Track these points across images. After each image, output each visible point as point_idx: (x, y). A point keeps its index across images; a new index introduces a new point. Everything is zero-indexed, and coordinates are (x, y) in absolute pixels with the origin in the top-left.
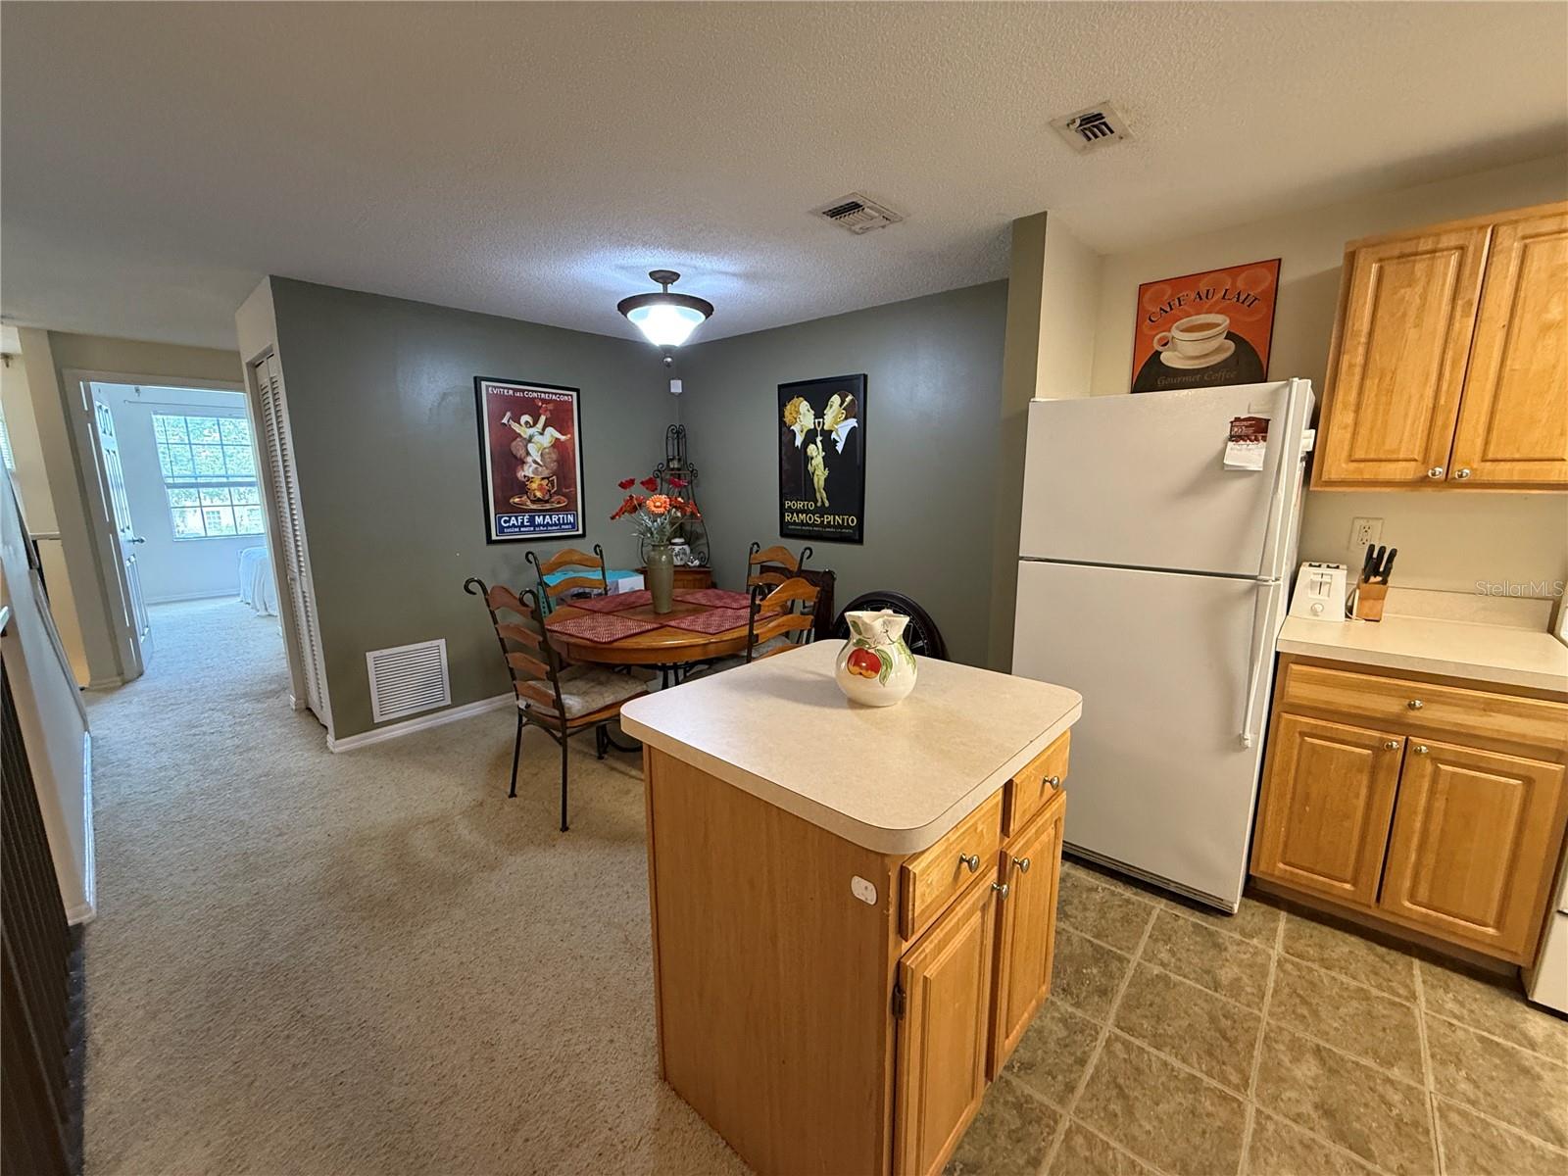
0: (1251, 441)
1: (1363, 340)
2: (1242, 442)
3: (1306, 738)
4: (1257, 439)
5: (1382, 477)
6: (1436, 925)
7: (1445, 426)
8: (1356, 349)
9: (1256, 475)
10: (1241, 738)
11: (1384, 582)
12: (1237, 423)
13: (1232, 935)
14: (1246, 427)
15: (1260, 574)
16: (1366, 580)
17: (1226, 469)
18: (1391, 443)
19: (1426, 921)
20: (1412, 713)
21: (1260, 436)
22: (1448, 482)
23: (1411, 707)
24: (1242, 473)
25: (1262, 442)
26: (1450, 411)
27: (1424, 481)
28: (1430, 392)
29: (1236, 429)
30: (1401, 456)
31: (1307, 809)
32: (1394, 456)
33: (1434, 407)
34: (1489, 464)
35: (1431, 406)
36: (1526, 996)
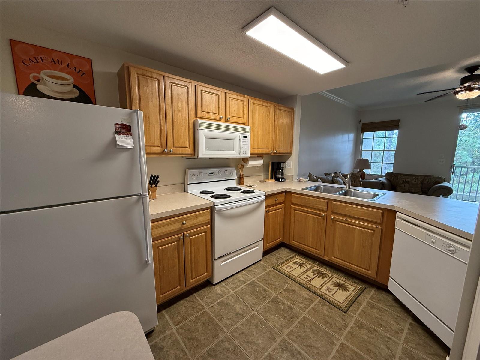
0: (125, 135)
1: (138, 102)
2: (121, 135)
3: (160, 248)
4: (127, 134)
5: (152, 152)
6: (198, 281)
7: (164, 136)
8: (136, 105)
9: (131, 150)
10: (147, 262)
11: (156, 186)
12: (117, 126)
13: (160, 338)
14: (122, 128)
15: (142, 193)
16: (152, 187)
17: (118, 147)
18: (152, 141)
19: (196, 282)
20: (184, 226)
21: (129, 133)
22: (168, 153)
23: (183, 224)
24: (125, 149)
25: (130, 136)
26: (165, 131)
27: (163, 153)
28: (159, 124)
29: (118, 129)
30: (156, 145)
31: (165, 271)
32: (154, 145)
33: (160, 130)
34: (175, 148)
35: (160, 129)
36: (213, 284)
